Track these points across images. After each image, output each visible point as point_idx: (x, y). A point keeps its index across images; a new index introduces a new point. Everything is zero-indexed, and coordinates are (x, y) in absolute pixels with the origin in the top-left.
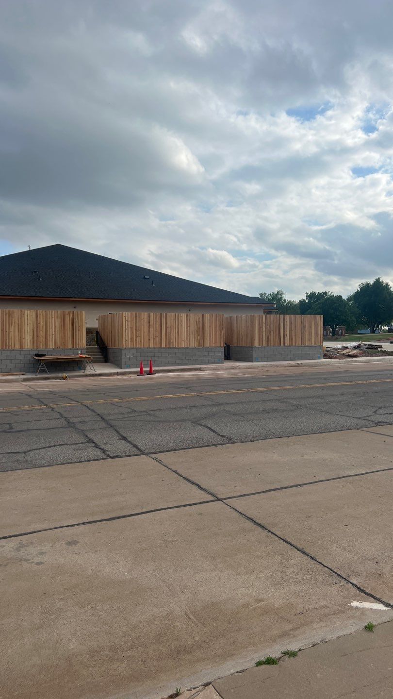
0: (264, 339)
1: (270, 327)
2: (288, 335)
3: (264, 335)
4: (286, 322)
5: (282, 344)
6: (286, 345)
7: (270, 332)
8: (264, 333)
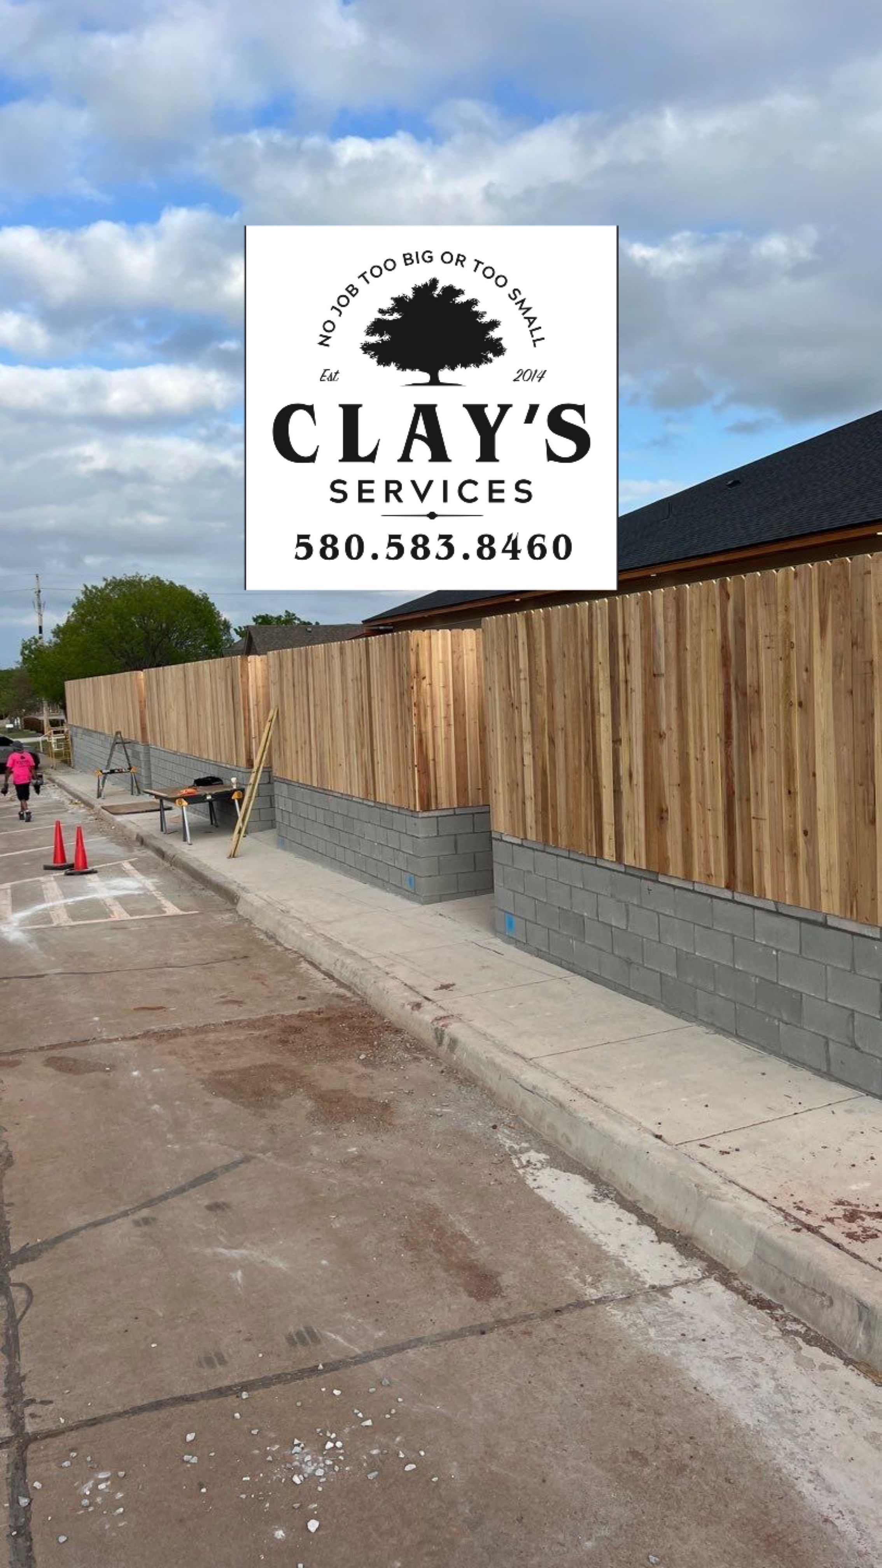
0: (529, 791)
1: (552, 708)
2: (639, 777)
3: (528, 760)
4: (627, 659)
5: (609, 851)
6: (629, 859)
7: (552, 741)
8: (528, 747)
